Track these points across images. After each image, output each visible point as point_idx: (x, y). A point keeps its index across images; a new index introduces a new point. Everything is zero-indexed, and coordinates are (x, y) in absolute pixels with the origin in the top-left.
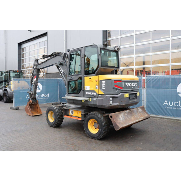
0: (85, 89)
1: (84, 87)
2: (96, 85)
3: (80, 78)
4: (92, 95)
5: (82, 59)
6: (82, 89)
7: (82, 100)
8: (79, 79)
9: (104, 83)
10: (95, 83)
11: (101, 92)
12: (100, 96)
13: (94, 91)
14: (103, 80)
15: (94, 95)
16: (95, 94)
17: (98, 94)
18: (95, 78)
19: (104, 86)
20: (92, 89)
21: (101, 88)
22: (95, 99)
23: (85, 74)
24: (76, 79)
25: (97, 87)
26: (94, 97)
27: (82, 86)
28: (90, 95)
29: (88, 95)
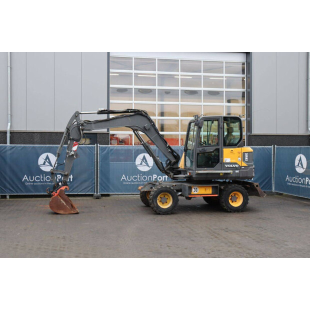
0: (224, 161)
1: (223, 160)
2: (239, 157)
3: (218, 150)
4: (234, 167)
5: (220, 129)
6: (220, 162)
7: (219, 174)
8: (215, 150)
9: (246, 155)
10: (237, 155)
11: (244, 164)
12: (243, 168)
13: (236, 164)
14: (246, 153)
15: (236, 167)
16: (237, 166)
17: (241, 165)
18: (236, 150)
19: (247, 158)
20: (234, 161)
21: (244, 159)
22: (237, 171)
24: (212, 151)
25: (240, 159)
26: (236, 169)
27: (220, 158)
28: (230, 167)
29: (228, 167)
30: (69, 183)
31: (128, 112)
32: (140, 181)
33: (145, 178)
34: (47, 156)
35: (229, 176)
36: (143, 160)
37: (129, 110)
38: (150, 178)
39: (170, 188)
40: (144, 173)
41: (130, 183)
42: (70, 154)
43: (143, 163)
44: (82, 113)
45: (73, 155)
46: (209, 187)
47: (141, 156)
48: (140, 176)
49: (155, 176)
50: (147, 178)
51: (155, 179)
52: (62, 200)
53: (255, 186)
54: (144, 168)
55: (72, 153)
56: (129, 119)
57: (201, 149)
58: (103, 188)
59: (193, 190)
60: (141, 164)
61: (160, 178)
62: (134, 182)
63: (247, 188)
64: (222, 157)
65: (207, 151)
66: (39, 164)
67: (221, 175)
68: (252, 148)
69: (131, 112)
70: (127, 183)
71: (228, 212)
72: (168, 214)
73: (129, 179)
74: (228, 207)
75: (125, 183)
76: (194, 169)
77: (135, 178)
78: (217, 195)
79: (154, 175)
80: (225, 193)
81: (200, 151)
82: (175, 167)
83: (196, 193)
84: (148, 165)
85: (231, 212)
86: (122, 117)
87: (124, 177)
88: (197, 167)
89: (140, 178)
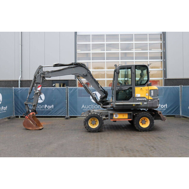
0: (136, 96)
1: (135, 95)
2: (147, 93)
3: (131, 88)
4: (143, 100)
5: (133, 74)
6: (133, 96)
7: (132, 105)
8: (129, 89)
9: (152, 91)
10: (145, 91)
11: (150, 98)
12: (150, 100)
13: (144, 98)
15: (144, 100)
16: (145, 99)
17: (148, 99)
18: (145, 88)
19: (152, 94)
20: (143, 96)
21: (150, 95)
22: (145, 103)
23: (136, 85)
24: (127, 89)
25: (147, 94)
26: (145, 101)
27: (133, 94)
28: (141, 100)
29: (138, 100)
30: (51, 110)
31: (73, 65)
33: (96, 107)
35: (140, 106)
37: (73, 63)
39: (97, 115)
40: (95, 104)
41: (87, 110)
42: (36, 92)
44: (43, 66)
45: (37, 93)
46: (126, 113)
50: (98, 107)
52: (30, 121)
53: (159, 113)
55: (37, 92)
56: (73, 69)
57: (119, 88)
58: (71, 113)
59: (114, 116)
62: (90, 109)
63: (153, 115)
64: (134, 93)
65: (124, 89)
67: (134, 105)
68: (157, 87)
69: (75, 65)
70: (85, 110)
71: (139, 131)
72: (96, 132)
73: (87, 107)
74: (138, 127)
75: (84, 110)
76: (114, 102)
77: (90, 107)
78: (131, 120)
80: (136, 118)
81: (118, 89)
82: (104, 100)
83: (116, 118)
84: (98, 99)
85: (141, 131)
86: (69, 68)
87: (83, 106)
88: (116, 100)
89: (93, 107)
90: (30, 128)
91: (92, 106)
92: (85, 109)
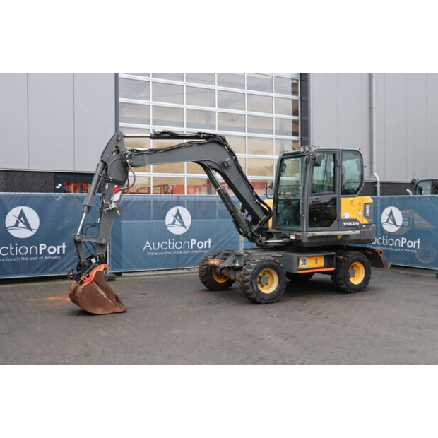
0: (342, 218)
1: (340, 214)
2: (360, 210)
3: (334, 200)
4: (353, 226)
5: (337, 168)
6: (337, 219)
7: (336, 236)
8: (331, 201)
9: (368, 207)
10: (357, 207)
11: (365, 221)
12: (364, 226)
13: (355, 220)
14: (367, 204)
15: (356, 226)
16: (357, 224)
17: (361, 222)
18: (358, 200)
19: (368, 213)
20: (353, 217)
21: (365, 214)
22: (358, 232)
23: (342, 194)
24: (328, 201)
25: (360, 213)
27: (337, 212)
28: (350, 226)
29: (347, 226)
30: (59, 258)
31: (200, 138)
32: (172, 250)
33: (179, 245)
34: (22, 211)
35: (348, 239)
36: (176, 217)
37: (201, 133)
38: (186, 244)
39: (274, 261)
40: (178, 237)
41: (156, 254)
42: (111, 208)
43: (177, 222)
44: (126, 135)
45: (114, 209)
46: (321, 256)
47: (173, 211)
48: (171, 241)
49: (193, 242)
50: (183, 246)
51: (193, 246)
52: (100, 290)
53: (379, 252)
54: (178, 230)
55: (114, 206)
57: (314, 198)
58: (115, 263)
59: (301, 262)
60: (174, 223)
61: (200, 245)
62: (164, 251)
63: (369, 257)
64: (340, 211)
65: (322, 202)
66: (7, 226)
67: (339, 237)
68: (372, 198)
69: (203, 138)
70: (153, 254)
71: (348, 293)
73: (156, 247)
74: (348, 285)
75: (149, 254)
76: (305, 230)
77: (164, 245)
78: (333, 269)
79: (192, 240)
80: (343, 264)
81: (313, 202)
83: (304, 266)
84: (183, 225)
85: (350, 293)
87: (147, 244)
88: (310, 227)
89: (171, 246)
90: (99, 311)
91: (170, 243)
92: (151, 251)
